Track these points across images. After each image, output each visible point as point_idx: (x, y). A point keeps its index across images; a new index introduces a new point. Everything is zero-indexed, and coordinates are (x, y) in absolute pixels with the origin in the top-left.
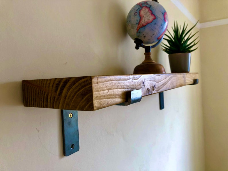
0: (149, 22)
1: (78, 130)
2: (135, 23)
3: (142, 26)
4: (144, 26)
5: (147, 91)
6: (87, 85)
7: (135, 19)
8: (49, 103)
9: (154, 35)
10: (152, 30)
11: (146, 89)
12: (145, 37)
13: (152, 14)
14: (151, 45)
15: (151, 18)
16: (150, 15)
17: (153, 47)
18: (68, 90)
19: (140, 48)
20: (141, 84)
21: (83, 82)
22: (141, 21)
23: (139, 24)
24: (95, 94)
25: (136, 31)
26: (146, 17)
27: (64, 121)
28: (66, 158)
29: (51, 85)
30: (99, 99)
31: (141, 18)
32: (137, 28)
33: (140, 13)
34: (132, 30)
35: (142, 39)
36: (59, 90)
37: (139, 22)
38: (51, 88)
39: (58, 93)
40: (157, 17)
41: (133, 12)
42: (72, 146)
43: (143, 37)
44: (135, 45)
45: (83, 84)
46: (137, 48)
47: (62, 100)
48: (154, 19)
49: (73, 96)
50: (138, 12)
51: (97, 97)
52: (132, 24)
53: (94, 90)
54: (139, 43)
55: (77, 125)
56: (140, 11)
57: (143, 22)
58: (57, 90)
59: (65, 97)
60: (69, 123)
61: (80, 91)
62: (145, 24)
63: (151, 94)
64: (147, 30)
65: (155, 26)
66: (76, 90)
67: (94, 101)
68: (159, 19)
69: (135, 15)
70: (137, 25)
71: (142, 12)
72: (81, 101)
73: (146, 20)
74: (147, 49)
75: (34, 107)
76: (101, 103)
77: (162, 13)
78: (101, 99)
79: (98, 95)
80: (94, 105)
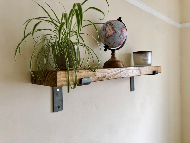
0: (111, 35)
1: (62, 99)
2: (103, 35)
3: (107, 37)
4: (108, 37)
5: (98, 78)
6: (55, 75)
7: (103, 33)
8: (41, 83)
9: (115, 43)
10: (113, 39)
11: (97, 78)
12: (109, 44)
13: (113, 29)
14: (115, 48)
15: (112, 32)
16: (112, 31)
17: (117, 49)
18: (49, 77)
19: (108, 50)
20: (93, 75)
21: (54, 74)
22: (106, 34)
23: (105, 36)
24: (58, 80)
25: (104, 40)
26: (109, 32)
27: (54, 93)
28: (54, 113)
29: (42, 74)
30: (61, 82)
31: (106, 32)
32: (104, 38)
33: (106, 29)
34: (102, 39)
35: (108, 45)
36: (45, 77)
37: (105, 35)
38: (42, 75)
39: (45, 78)
40: (116, 31)
41: (103, 28)
42: (59, 107)
43: (108, 44)
44: (104, 48)
45: (54, 75)
46: (105, 50)
47: (46, 82)
48: (114, 33)
49: (50, 80)
50: (105, 28)
51: (59, 81)
52: (101, 36)
53: (57, 78)
54: (107, 48)
55: (62, 96)
56: (106, 27)
57: (107, 35)
58: (44, 76)
59: (47, 80)
60: (57, 94)
61: (53, 78)
62: (108, 36)
63: (102, 80)
64: (110, 40)
65: (115, 37)
66: (51, 77)
67: (58, 83)
68: (118, 33)
69: (103, 30)
70: (104, 36)
71: (107, 29)
72: (53, 82)
73: (109, 34)
74: (113, 51)
75: (35, 84)
76: (62, 84)
77: (120, 29)
78: (62, 82)
79: (61, 80)
80: (58, 85)
